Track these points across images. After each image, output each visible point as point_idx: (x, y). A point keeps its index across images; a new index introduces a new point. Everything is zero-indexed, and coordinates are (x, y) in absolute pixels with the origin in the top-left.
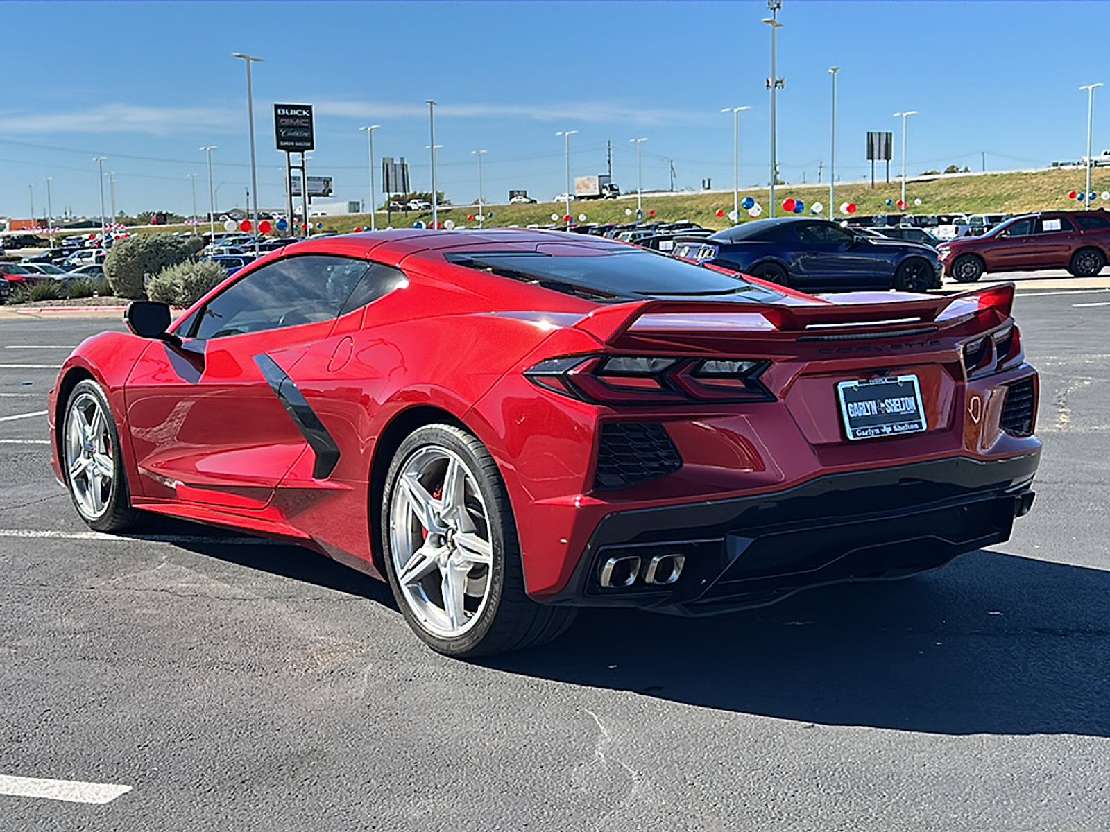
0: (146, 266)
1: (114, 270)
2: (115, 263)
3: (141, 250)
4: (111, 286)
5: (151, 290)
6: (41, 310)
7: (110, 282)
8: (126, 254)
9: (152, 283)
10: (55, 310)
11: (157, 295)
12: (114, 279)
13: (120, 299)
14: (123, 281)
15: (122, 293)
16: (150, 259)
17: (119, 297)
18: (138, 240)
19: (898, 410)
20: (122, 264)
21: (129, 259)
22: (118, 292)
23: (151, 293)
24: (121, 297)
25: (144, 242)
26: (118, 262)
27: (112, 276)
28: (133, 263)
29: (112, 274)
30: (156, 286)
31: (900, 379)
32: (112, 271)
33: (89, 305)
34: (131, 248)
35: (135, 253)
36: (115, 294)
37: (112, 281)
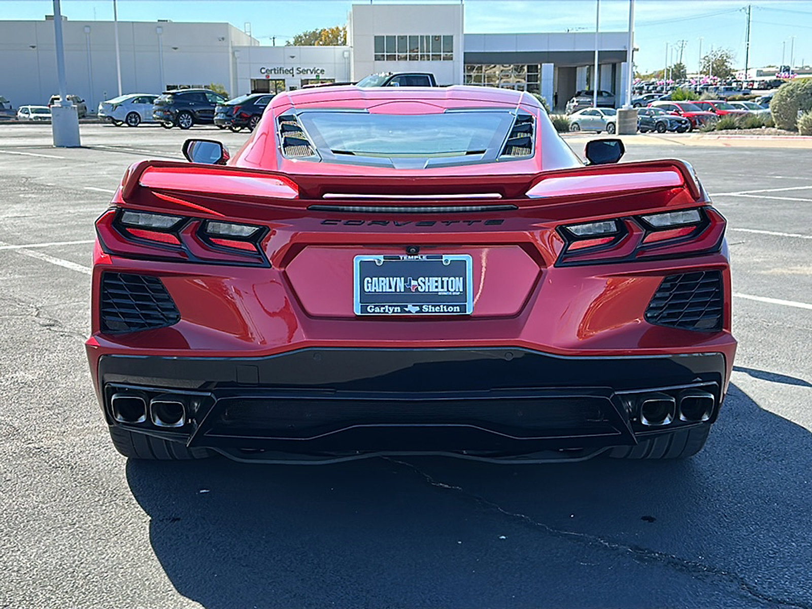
0: (801, 105)
1: (777, 107)
2: (777, 102)
3: (799, 92)
4: (774, 120)
5: (801, 124)
6: (719, 137)
7: (773, 117)
8: (787, 95)
9: (802, 118)
10: (728, 137)
11: (804, 128)
12: (776, 114)
13: (779, 130)
14: (782, 116)
15: (781, 126)
16: (805, 99)
17: (778, 129)
18: (798, 84)
19: (436, 290)
20: (783, 103)
21: (789, 99)
22: (778, 125)
23: (801, 126)
24: (780, 128)
25: (803, 86)
26: (780, 101)
27: (775, 113)
28: (791, 103)
29: (775, 110)
30: (805, 121)
31: (445, 257)
32: (775, 108)
33: (754, 134)
34: (792, 90)
35: (794, 95)
36: (776, 126)
37: (775, 116)
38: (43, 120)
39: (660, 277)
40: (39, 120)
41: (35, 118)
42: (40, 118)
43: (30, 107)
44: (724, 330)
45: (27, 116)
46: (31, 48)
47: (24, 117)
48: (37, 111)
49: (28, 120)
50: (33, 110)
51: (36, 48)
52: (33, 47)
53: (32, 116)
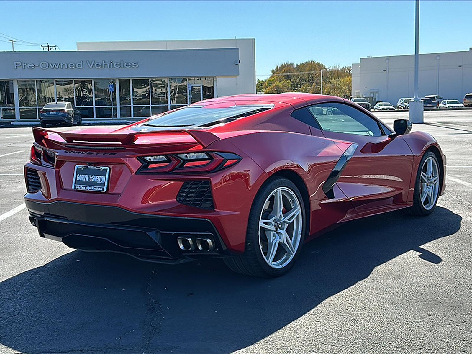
19: (97, 181)
31: (101, 168)
38: (453, 108)
39: (181, 182)
40: (451, 108)
41: (448, 107)
42: (452, 107)
43: (447, 101)
44: (215, 209)
45: (444, 106)
46: (459, 67)
47: (443, 107)
48: (452, 103)
49: (445, 108)
50: (448, 103)
51: (462, 67)
52: (460, 66)
53: (447, 106)
